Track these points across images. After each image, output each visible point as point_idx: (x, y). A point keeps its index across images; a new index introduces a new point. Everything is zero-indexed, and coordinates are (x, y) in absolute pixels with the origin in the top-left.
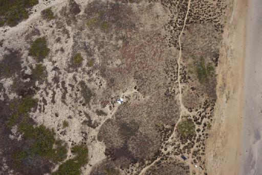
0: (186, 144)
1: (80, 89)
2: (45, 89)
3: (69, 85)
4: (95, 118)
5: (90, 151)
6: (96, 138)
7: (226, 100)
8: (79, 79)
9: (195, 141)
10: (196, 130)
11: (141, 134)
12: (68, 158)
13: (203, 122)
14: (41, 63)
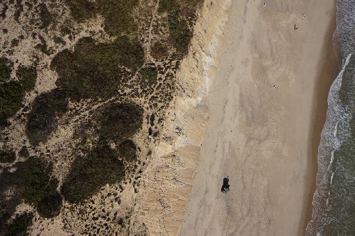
1: (39, 11)
3: (26, 3)
6: (49, 66)
9: (155, 89)
10: (158, 78)
13: (167, 72)
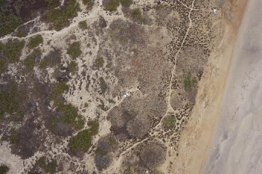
0: (168, 132)
1: (100, 83)
2: (75, 79)
3: (92, 78)
4: (107, 104)
5: (100, 127)
6: (106, 118)
7: (205, 106)
8: (99, 76)
9: (174, 131)
11: (137, 120)
12: (84, 128)
13: (182, 118)
14: (75, 60)
